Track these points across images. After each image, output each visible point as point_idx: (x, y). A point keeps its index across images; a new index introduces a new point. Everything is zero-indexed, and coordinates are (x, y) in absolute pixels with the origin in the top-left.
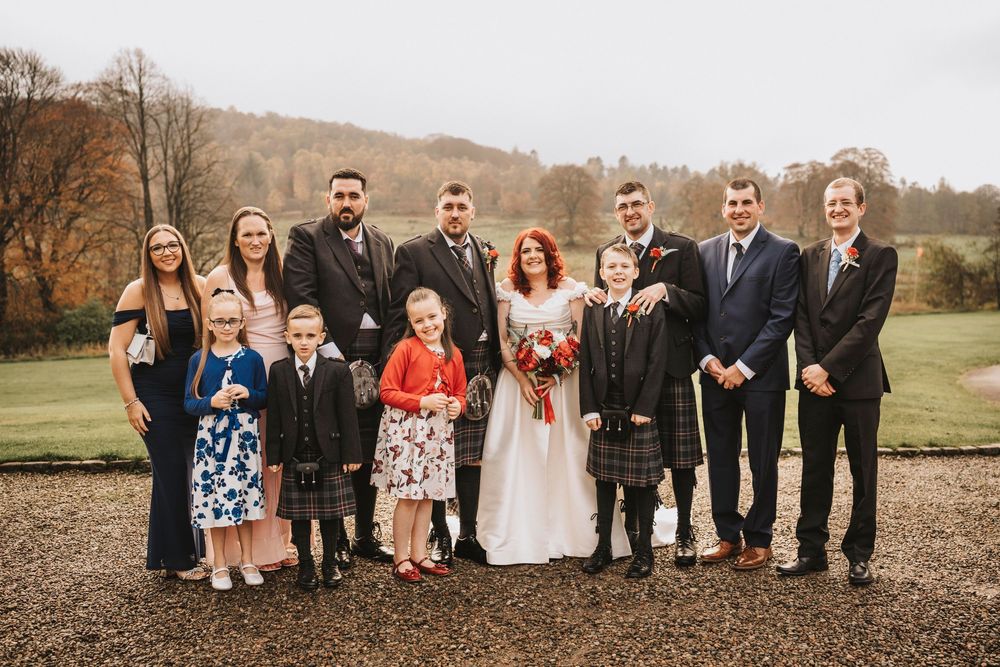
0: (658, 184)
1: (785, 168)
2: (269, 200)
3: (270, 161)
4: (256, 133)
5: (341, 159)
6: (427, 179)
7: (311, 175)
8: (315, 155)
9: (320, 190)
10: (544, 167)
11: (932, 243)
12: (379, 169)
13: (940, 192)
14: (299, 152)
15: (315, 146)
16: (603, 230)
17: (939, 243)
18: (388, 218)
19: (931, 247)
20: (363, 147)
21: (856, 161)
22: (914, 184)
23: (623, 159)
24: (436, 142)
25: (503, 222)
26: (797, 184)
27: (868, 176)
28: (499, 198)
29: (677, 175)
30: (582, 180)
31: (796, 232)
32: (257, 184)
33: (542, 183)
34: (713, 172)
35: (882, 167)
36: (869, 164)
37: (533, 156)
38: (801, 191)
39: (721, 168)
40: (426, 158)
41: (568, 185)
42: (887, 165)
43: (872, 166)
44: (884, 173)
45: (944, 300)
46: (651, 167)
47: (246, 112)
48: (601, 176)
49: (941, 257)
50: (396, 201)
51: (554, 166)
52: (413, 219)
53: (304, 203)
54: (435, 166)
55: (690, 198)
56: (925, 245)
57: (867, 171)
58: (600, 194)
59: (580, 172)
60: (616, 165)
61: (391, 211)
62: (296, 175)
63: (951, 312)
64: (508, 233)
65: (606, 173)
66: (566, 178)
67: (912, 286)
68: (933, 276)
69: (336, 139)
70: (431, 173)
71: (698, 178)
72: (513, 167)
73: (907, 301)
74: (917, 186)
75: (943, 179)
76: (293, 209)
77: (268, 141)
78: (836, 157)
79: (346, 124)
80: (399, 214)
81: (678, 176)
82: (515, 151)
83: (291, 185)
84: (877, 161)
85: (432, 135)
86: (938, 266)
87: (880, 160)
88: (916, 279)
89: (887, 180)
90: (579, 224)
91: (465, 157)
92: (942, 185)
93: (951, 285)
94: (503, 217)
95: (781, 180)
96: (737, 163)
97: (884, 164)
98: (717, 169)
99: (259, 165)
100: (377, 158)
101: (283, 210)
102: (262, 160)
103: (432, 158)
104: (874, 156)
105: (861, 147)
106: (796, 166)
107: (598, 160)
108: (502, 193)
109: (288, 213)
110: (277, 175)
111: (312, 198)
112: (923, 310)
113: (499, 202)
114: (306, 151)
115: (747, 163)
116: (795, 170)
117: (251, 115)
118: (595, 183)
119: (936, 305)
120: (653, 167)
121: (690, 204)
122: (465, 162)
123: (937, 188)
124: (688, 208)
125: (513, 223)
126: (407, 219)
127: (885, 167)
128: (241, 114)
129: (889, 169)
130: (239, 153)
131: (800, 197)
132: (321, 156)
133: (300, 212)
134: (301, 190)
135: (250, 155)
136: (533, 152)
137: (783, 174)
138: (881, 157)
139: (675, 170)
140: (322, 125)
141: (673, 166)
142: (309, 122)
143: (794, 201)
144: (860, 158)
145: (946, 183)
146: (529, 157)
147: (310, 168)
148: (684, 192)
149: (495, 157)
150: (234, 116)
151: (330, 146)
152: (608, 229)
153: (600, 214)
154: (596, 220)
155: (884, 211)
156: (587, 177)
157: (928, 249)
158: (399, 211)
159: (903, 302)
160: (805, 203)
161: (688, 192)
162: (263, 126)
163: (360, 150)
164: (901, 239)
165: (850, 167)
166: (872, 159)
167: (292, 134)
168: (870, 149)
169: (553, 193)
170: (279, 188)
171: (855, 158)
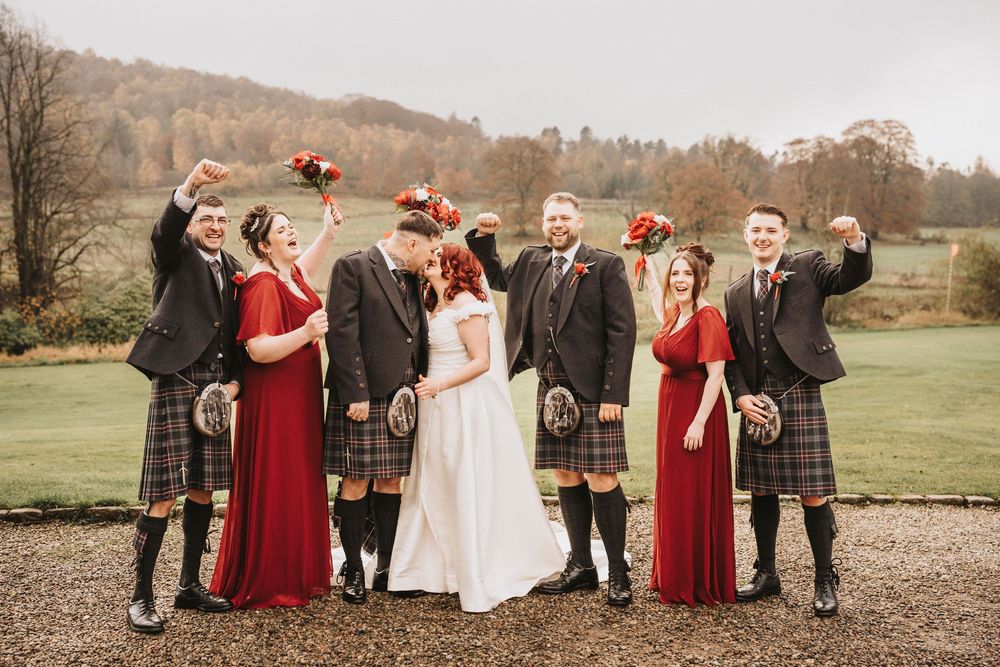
0: (628, 162)
1: (785, 145)
2: (141, 172)
3: (140, 122)
4: (122, 85)
5: (233, 122)
6: (343, 150)
7: (196, 141)
8: (200, 117)
10: (489, 139)
11: (971, 239)
12: (283, 137)
13: (976, 175)
14: (179, 111)
15: (199, 108)
17: (978, 240)
19: (968, 245)
20: (262, 108)
21: (873, 136)
22: (944, 165)
23: (586, 130)
24: (355, 104)
26: (801, 164)
27: (888, 154)
28: (434, 176)
29: (652, 150)
30: (538, 155)
32: (126, 151)
33: (491, 159)
34: (695, 148)
35: (906, 143)
36: (890, 139)
37: (474, 124)
38: (804, 175)
39: (706, 143)
40: (342, 124)
41: (520, 162)
42: (912, 142)
43: (893, 143)
44: (908, 151)
45: (983, 309)
46: (620, 140)
47: (109, 57)
48: (558, 151)
49: (981, 257)
51: (501, 137)
54: (354, 136)
55: (668, 180)
56: (962, 242)
57: (886, 148)
58: (558, 173)
59: (534, 146)
60: (577, 138)
62: (175, 142)
63: (993, 325)
65: (564, 147)
66: (517, 152)
67: (942, 292)
68: (972, 280)
69: (226, 96)
70: (348, 144)
71: (678, 156)
72: (450, 138)
73: (939, 310)
74: (947, 167)
75: (980, 159)
77: (137, 96)
78: (848, 132)
79: (241, 78)
81: (653, 152)
82: (453, 118)
83: (169, 153)
84: (899, 136)
85: (349, 96)
86: (977, 267)
87: (902, 135)
88: (949, 282)
89: (910, 160)
90: (531, 210)
91: (391, 125)
92: (979, 167)
93: (994, 291)
95: (780, 159)
96: (726, 138)
97: (908, 140)
98: (701, 145)
99: (127, 127)
100: (279, 122)
101: (160, 184)
102: (130, 121)
103: (350, 125)
104: (895, 130)
106: (800, 142)
107: (555, 130)
108: (436, 170)
110: (151, 139)
112: (956, 321)
114: (189, 110)
115: (738, 139)
116: (798, 147)
117: (116, 62)
118: (552, 160)
119: (975, 315)
120: (623, 141)
121: (669, 188)
122: (391, 131)
123: (973, 170)
124: (665, 193)
127: (909, 144)
128: (102, 60)
129: (914, 147)
130: (103, 110)
131: (803, 180)
132: (208, 117)
134: (181, 160)
135: (116, 112)
136: (475, 119)
137: (781, 153)
138: (905, 132)
139: (649, 146)
140: (209, 78)
141: (647, 141)
142: (192, 73)
143: (797, 186)
144: (878, 133)
145: (984, 164)
146: (470, 126)
147: (194, 132)
148: (662, 173)
149: (429, 125)
150: (93, 62)
151: (220, 105)
155: (907, 197)
156: (543, 152)
157: (965, 247)
159: (933, 311)
160: (810, 189)
161: (666, 172)
162: (132, 77)
163: (258, 111)
164: (927, 233)
165: (866, 145)
166: (893, 134)
167: (170, 89)
168: (891, 121)
169: (502, 172)
170: (154, 157)
171: (872, 133)
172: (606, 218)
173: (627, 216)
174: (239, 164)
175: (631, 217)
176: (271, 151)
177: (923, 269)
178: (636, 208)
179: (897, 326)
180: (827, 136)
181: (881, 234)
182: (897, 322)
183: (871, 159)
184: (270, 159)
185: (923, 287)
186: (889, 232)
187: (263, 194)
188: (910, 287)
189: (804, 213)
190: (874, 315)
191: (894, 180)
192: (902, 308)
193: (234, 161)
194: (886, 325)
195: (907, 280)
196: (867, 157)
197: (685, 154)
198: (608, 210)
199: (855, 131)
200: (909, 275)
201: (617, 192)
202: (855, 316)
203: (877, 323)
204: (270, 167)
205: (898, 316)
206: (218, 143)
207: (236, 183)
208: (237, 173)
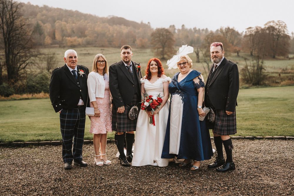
0: (196, 35)
1: (246, 29)
2: (46, 40)
3: (45, 25)
4: (39, 13)
5: (74, 25)
6: (108, 33)
7: (62, 31)
8: (63, 23)
9: (66, 37)
10: (153, 29)
12: (89, 29)
14: (57, 21)
15: (64, 19)
18: (93, 48)
20: (82, 20)
21: (274, 26)
23: (183, 26)
24: (111, 18)
25: (137, 50)
26: (251, 35)
27: (279, 31)
28: (136, 40)
30: (168, 34)
31: (250, 54)
32: (41, 34)
33: (153, 35)
34: (217, 30)
35: (284, 28)
36: (279, 26)
37: (148, 24)
38: (252, 38)
39: (221, 29)
40: (107, 25)
41: (162, 36)
42: (286, 27)
43: (280, 28)
44: (285, 30)
46: (194, 29)
47: (35, 5)
48: (174, 32)
50: (96, 41)
51: (157, 28)
52: (102, 48)
53: (60, 41)
54: (111, 28)
55: (209, 41)
57: (278, 30)
58: (174, 39)
59: (167, 31)
60: (180, 28)
61: (94, 45)
62: (56, 31)
64: (139, 54)
65: (176, 31)
66: (162, 33)
69: (72, 17)
70: (109, 31)
71: (212, 33)
72: (141, 29)
76: (55, 44)
77: (44, 17)
78: (266, 24)
79: (76, 11)
80: (97, 47)
81: (204, 32)
82: (142, 23)
83: (54, 34)
84: (282, 26)
85: (110, 16)
89: (286, 33)
90: (166, 51)
91: (123, 25)
94: (137, 48)
95: (244, 34)
96: (227, 27)
97: (285, 27)
98: (219, 29)
99: (41, 26)
100: (88, 24)
101: (51, 44)
102: (42, 24)
103: (110, 25)
104: (281, 24)
105: (276, 21)
106: (250, 28)
107: (174, 26)
108: (137, 38)
109: (53, 46)
110: (48, 30)
111: (63, 40)
113: (136, 42)
114: (60, 21)
115: (231, 28)
116: (250, 30)
117: (37, 6)
118: (173, 35)
120: (195, 29)
121: (209, 43)
122: (123, 27)
125: (141, 50)
126: (100, 48)
127: (285, 28)
128: (33, 5)
129: (287, 28)
130: (33, 21)
131: (251, 40)
132: (66, 23)
133: (58, 45)
134: (58, 36)
135: (37, 22)
137: (245, 32)
138: (284, 24)
139: (203, 30)
140: (66, 11)
142: (61, 9)
143: (249, 42)
146: (147, 25)
147: (62, 28)
148: (207, 39)
149: (134, 24)
150: (30, 6)
151: (70, 19)
153: (174, 47)
154: (173, 49)
155: (285, 45)
156: (170, 32)
158: (97, 45)
159: (292, 80)
160: (253, 43)
161: (208, 38)
162: (42, 11)
163: (81, 21)
164: (291, 56)
165: (271, 28)
166: (280, 25)
167: (54, 14)
168: (280, 21)
169: (157, 39)
170: (50, 36)
171: (274, 24)
174: (76, 38)
175: (197, 52)
176: (86, 33)
177: (289, 67)
178: (199, 50)
179: (280, 85)
180: (259, 26)
181: (276, 57)
182: (280, 84)
183: (273, 33)
184: (85, 36)
185: (289, 73)
186: (279, 56)
187: (83, 47)
188: (285, 73)
189: (251, 50)
190: (273, 82)
191: (280, 39)
192: (282, 79)
193: (74, 37)
194: (277, 85)
195: (284, 71)
196: (272, 32)
197: (214, 33)
199: (268, 24)
200: (285, 69)
201: (193, 45)
202: (267, 82)
203: (274, 84)
204: (85, 38)
205: (281, 82)
206: (69, 31)
207: (75, 43)
208: (75, 40)
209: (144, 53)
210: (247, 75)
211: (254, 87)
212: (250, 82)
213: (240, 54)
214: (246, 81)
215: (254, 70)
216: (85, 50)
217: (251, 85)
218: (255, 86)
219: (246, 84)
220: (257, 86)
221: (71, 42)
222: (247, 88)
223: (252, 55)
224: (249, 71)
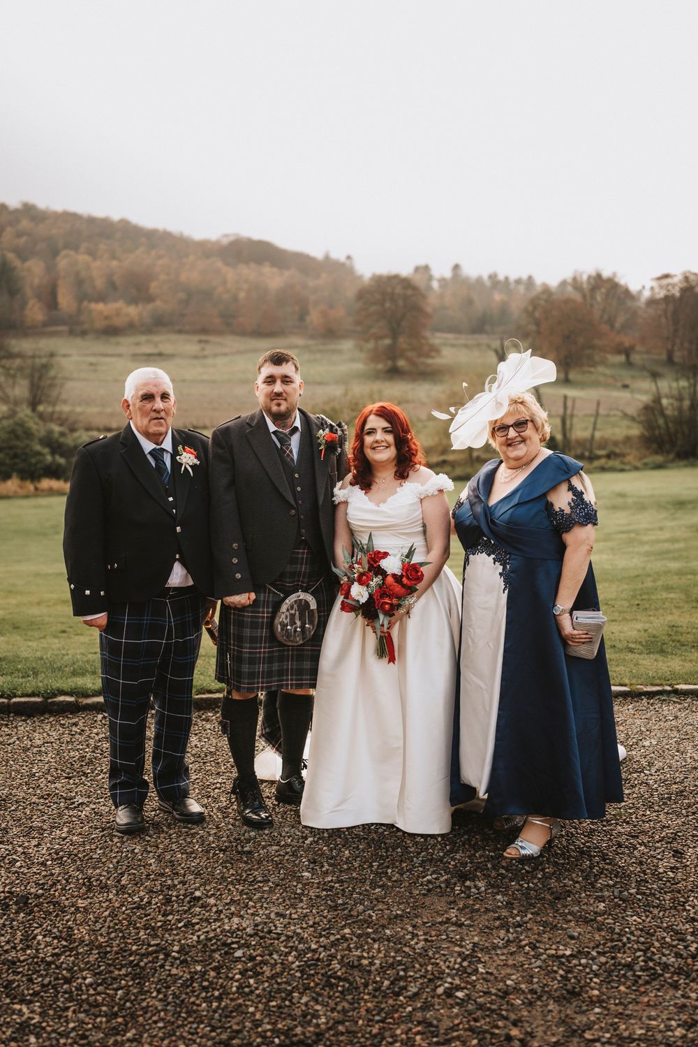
0: (498, 297)
1: (653, 279)
2: (27, 312)
3: (27, 264)
4: (9, 228)
5: (115, 263)
6: (220, 289)
7: (79, 282)
8: (83, 258)
9: (90, 301)
10: (360, 277)
12: (163, 277)
14: (63, 253)
15: (84, 246)
16: (433, 354)
18: (174, 337)
20: (141, 249)
23: (457, 267)
24: (232, 244)
25: (311, 342)
26: (668, 299)
28: (307, 313)
30: (409, 292)
31: (664, 357)
32: (12, 293)
33: (361, 295)
34: (564, 284)
37: (348, 262)
38: (671, 307)
39: (574, 279)
40: (219, 264)
41: (392, 299)
46: (490, 277)
48: (429, 288)
50: (183, 315)
51: (374, 275)
52: (203, 337)
53: (71, 316)
54: (230, 274)
55: (537, 314)
58: (429, 309)
59: (406, 283)
60: (448, 274)
61: (177, 328)
62: (60, 282)
64: (318, 356)
65: (435, 285)
66: (389, 290)
69: (108, 238)
70: (225, 282)
71: (546, 290)
72: (324, 276)
76: (58, 324)
77: (23, 239)
79: (121, 220)
80: (187, 332)
81: (522, 288)
82: (327, 258)
83: (53, 294)
85: (226, 236)
90: (404, 346)
91: (267, 264)
94: (312, 337)
95: (647, 294)
96: (593, 273)
98: (570, 280)
99: (14, 269)
100: (160, 262)
101: (45, 324)
102: (17, 263)
103: (227, 264)
106: (667, 276)
107: (427, 268)
108: (311, 307)
109: (51, 329)
110: (36, 281)
111: (79, 311)
113: (308, 319)
114: (72, 253)
115: (606, 274)
116: (665, 282)
117: (2, 207)
118: (424, 297)
120: (493, 277)
121: (537, 323)
122: (267, 269)
124: (534, 328)
126: (197, 338)
131: (669, 315)
133: (65, 328)
134: (66, 300)
135: (3, 256)
136: (349, 258)
137: (648, 287)
139: (518, 282)
140: (91, 221)
141: (517, 277)
142: (74, 217)
143: (663, 320)
146: (343, 265)
147: (77, 274)
148: (530, 308)
149: (302, 263)
151: (102, 247)
152: (438, 351)
153: (428, 334)
154: (424, 341)
156: (415, 289)
158: (187, 327)
160: (676, 322)
161: (535, 308)
162: (18, 221)
163: (138, 252)
167: (54, 231)
169: (373, 309)
170: (40, 299)
172: (476, 353)
173: (496, 351)
174: (119, 304)
175: (500, 351)
176: (151, 290)
180: (694, 270)
184: (150, 299)
187: (143, 333)
189: (669, 346)
193: (115, 300)
197: (554, 290)
198: (479, 345)
201: (487, 328)
204: (150, 306)
206: (100, 283)
207: (119, 322)
208: (118, 313)
209: (334, 351)
210: (659, 427)
211: (682, 463)
212: (667, 447)
213: (636, 358)
214: (654, 446)
215: (680, 409)
216: (148, 342)
217: (671, 456)
218: (685, 462)
219: (656, 453)
220: (692, 460)
221: (106, 318)
222: (659, 467)
223: (670, 361)
224: (669, 412)
